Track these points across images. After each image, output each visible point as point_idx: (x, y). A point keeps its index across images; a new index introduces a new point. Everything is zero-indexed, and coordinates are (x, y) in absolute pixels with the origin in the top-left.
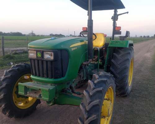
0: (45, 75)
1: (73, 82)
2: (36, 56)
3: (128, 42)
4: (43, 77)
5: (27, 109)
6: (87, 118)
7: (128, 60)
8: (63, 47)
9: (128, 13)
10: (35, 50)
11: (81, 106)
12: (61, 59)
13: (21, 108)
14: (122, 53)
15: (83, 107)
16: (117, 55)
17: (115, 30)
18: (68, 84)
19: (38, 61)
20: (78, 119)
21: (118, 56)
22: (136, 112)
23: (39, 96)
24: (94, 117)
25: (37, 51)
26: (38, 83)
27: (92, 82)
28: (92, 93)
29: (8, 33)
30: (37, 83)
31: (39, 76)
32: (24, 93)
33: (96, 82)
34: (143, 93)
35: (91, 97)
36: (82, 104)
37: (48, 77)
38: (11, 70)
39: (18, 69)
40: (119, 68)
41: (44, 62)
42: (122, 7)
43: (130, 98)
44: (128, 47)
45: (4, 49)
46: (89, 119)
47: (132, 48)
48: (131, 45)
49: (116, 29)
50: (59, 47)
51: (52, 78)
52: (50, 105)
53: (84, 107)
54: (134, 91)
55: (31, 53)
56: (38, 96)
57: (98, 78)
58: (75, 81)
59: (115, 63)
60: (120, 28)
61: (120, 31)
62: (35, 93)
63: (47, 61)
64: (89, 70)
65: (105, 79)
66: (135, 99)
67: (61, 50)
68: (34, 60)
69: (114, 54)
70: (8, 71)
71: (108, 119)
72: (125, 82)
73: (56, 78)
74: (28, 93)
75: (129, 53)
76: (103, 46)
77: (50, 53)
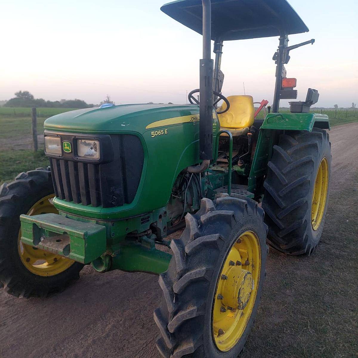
0: (83, 199)
1: (160, 217)
2: (60, 149)
3: (311, 116)
4: (79, 202)
5: (56, 276)
6: (175, 313)
7: (310, 163)
8: (124, 127)
9: (312, 41)
10: (57, 136)
11: (161, 281)
12: (122, 158)
13: (41, 274)
14: (296, 144)
15: (165, 283)
16: (282, 150)
17: (282, 89)
18: (144, 220)
19: (66, 162)
20: (154, 314)
21: (285, 153)
22: (327, 299)
23: (64, 250)
24: (191, 313)
25: (63, 138)
26: (69, 216)
27: (194, 220)
28: (191, 249)
29: (57, 102)
30: (67, 217)
31: (70, 200)
32: (32, 241)
33: (203, 218)
34: (352, 247)
35: (186, 257)
36: (165, 276)
37: (89, 203)
38: (15, 184)
39: (31, 182)
40: (287, 185)
41: (79, 164)
42: (301, 28)
43: (316, 260)
44: (310, 129)
45: (36, 137)
46: (179, 314)
47: (324, 133)
48: (322, 126)
49: (284, 84)
50: (114, 129)
51: (98, 205)
52: (101, 271)
53: (169, 284)
54: (327, 242)
55: (51, 142)
56: (61, 250)
57: (212, 210)
58: (165, 213)
59: (276, 171)
60: (294, 80)
61: (294, 89)
62: (58, 241)
63: (85, 164)
64: (206, 188)
65: (230, 213)
66: (327, 263)
67: (121, 136)
68: (58, 160)
69: (275, 147)
70: (8, 185)
71: (242, 314)
72: (302, 218)
73: (108, 205)
74: (42, 239)
75: (315, 146)
76: (250, 127)
77: (92, 142)
